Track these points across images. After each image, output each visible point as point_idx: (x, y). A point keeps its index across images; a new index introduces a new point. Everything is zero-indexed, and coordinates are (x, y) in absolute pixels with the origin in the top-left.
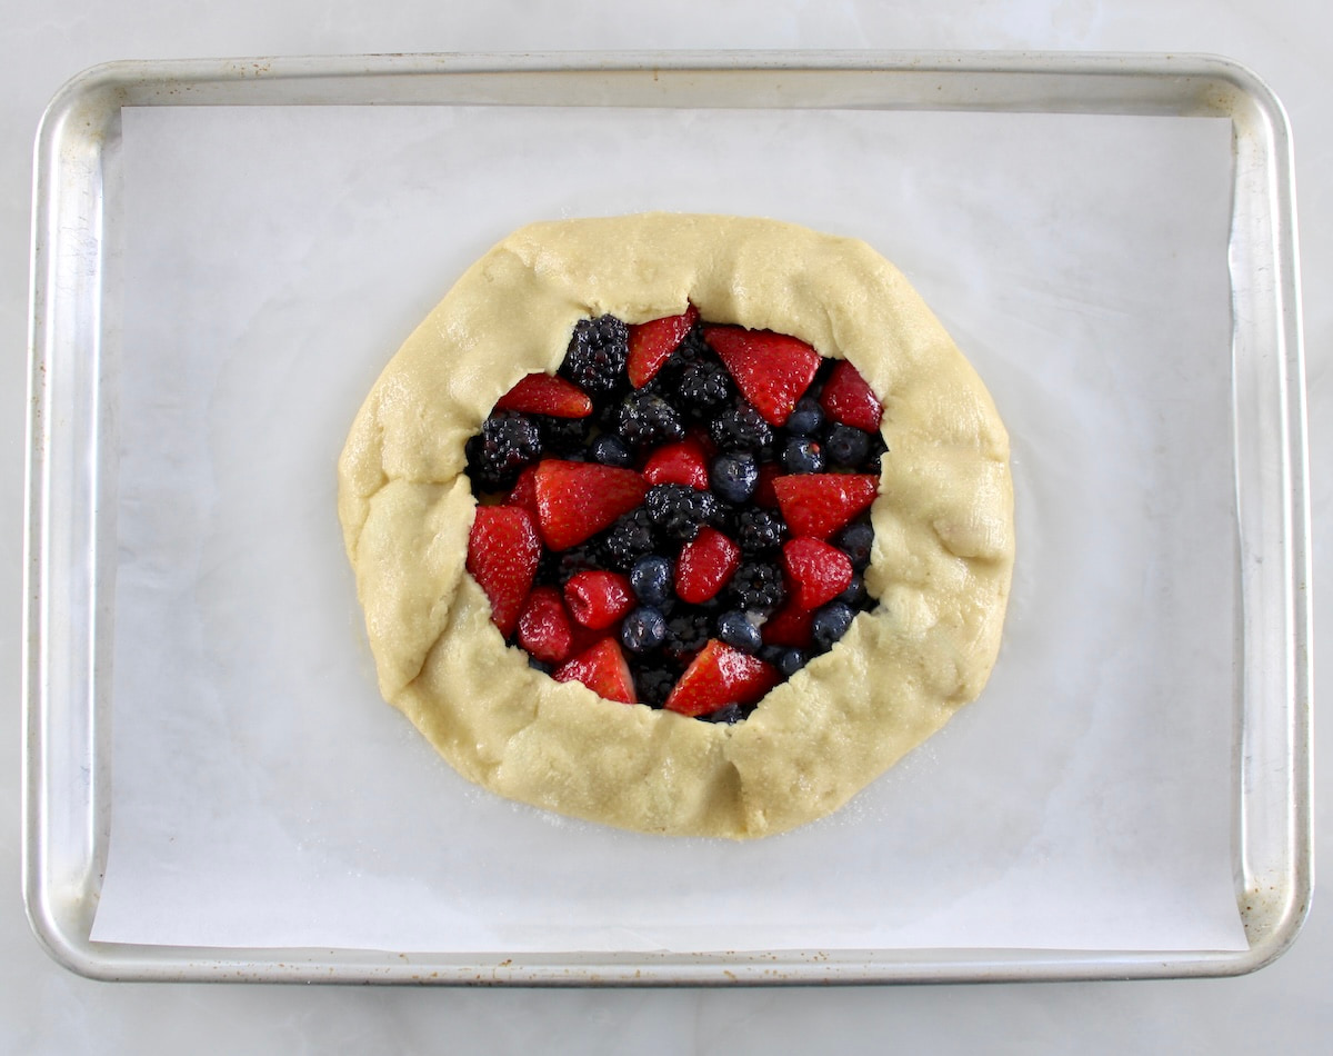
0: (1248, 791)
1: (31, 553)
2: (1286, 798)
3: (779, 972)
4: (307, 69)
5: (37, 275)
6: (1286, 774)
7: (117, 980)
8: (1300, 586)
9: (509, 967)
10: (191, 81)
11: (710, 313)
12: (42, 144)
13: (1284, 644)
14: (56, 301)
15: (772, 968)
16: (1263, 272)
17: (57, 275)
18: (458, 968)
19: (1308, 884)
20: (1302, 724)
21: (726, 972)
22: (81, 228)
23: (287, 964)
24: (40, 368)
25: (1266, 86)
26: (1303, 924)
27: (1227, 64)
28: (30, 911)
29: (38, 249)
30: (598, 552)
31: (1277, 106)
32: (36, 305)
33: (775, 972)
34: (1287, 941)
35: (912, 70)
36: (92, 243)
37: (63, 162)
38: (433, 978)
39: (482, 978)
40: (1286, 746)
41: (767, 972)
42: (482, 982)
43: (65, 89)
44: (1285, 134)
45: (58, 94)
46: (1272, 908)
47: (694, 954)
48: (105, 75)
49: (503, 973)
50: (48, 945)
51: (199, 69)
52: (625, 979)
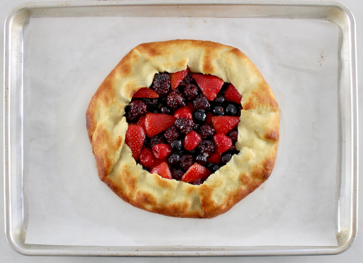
0: (340, 205)
1: (5, 140)
2: (350, 207)
3: (211, 253)
4: (80, 5)
5: (6, 62)
6: (351, 200)
7: (31, 255)
8: (355, 149)
9: (138, 252)
10: (48, 8)
11: (193, 69)
12: (6, 26)
13: (351, 164)
14: (11, 70)
15: (209, 252)
16: (347, 61)
17: (11, 62)
18: (124, 252)
19: (356, 230)
20: (355, 186)
21: (197, 253)
22: (18, 50)
23: (77, 251)
24: (7, 88)
25: (349, 9)
26: (354, 240)
27: (338, 3)
28: (7, 237)
29: (6, 55)
30: (161, 138)
31: (352, 15)
32: (6, 71)
33: (210, 253)
34: (350, 245)
35: (249, 5)
36: (21, 54)
37: (12, 31)
38: (117, 255)
39: (130, 255)
40: (351, 192)
41: (208, 253)
42: (130, 256)
43: (12, 10)
44: (353, 23)
45: (11, 12)
46: (346, 236)
47: (188, 248)
48: (24, 6)
49: (136, 253)
50: (12, 246)
51: (50, 5)
52: (169, 255)
